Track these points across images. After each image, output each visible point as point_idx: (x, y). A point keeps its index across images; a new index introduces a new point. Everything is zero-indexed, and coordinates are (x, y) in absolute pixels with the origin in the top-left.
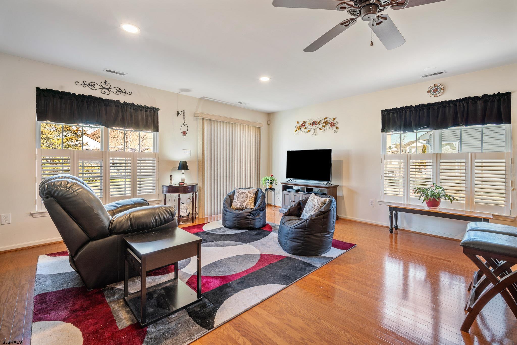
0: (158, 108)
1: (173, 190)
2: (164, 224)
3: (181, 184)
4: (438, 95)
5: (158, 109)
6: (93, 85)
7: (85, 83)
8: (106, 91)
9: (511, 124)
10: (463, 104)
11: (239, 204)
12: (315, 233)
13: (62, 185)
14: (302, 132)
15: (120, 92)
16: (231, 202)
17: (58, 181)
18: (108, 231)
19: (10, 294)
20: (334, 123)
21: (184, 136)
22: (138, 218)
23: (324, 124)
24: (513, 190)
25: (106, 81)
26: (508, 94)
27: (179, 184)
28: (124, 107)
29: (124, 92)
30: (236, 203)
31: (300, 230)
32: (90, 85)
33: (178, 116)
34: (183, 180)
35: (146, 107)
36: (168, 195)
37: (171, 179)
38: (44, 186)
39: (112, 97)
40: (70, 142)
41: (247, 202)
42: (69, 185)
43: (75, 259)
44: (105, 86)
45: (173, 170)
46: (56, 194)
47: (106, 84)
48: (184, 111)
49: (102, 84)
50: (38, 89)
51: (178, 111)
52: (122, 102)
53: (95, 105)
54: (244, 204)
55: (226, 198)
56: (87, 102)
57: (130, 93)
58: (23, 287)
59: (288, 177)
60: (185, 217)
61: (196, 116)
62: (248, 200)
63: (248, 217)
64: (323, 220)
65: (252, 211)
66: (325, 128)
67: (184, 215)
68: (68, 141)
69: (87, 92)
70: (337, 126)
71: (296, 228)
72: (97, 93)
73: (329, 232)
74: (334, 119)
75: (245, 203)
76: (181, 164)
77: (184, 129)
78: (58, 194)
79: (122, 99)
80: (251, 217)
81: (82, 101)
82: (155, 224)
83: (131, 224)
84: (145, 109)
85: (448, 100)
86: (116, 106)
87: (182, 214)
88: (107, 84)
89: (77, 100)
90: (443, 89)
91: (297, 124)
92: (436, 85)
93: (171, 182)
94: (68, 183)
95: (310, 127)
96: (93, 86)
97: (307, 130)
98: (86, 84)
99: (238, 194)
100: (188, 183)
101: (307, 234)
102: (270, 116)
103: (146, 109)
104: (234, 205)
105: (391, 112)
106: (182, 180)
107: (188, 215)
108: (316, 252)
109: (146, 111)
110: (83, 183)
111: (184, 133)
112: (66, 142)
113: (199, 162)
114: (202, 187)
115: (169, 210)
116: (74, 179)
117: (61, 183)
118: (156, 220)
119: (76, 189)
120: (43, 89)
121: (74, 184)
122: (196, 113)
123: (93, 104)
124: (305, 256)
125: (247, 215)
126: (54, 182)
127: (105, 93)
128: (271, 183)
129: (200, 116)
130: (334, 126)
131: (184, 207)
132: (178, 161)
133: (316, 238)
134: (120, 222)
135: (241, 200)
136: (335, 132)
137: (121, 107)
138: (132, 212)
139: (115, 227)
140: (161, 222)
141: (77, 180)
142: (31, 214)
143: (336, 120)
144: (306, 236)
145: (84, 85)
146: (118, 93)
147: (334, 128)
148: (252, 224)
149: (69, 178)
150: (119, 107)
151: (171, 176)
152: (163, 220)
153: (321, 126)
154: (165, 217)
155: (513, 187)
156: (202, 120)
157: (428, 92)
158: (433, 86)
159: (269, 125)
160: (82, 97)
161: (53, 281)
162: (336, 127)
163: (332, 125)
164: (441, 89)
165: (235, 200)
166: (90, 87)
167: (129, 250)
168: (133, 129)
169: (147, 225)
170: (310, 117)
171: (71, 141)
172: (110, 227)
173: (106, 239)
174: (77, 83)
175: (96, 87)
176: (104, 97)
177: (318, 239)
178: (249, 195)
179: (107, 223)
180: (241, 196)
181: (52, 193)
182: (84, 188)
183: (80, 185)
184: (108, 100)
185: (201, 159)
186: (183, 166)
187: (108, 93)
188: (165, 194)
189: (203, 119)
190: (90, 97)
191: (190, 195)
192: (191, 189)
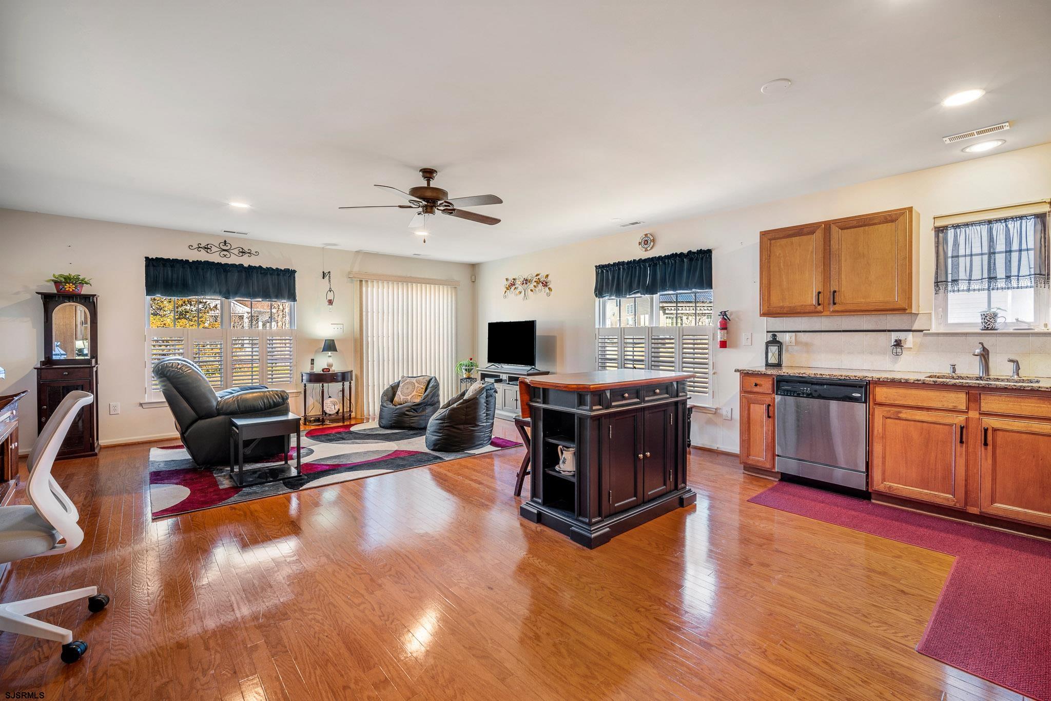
0: (294, 270)
1: (315, 378)
2: (274, 407)
3: (325, 370)
4: (649, 249)
5: (294, 272)
6: (209, 247)
7: (200, 246)
8: (225, 253)
9: (712, 290)
10: (671, 261)
11: (402, 397)
12: (456, 425)
13: (174, 366)
14: (512, 294)
15: (244, 252)
16: (394, 394)
17: (170, 363)
18: (215, 410)
19: (127, 472)
20: (546, 282)
21: (330, 306)
22: (246, 400)
23: (535, 284)
24: (714, 374)
25: (225, 241)
26: (709, 252)
27: (323, 370)
28: (249, 272)
29: (248, 253)
30: (400, 397)
31: (440, 421)
32: (205, 248)
33: (323, 278)
34: (331, 365)
35: (277, 269)
36: (309, 386)
37: (312, 364)
38: (159, 367)
39: (234, 259)
40: (189, 305)
41: (412, 395)
42: (179, 367)
43: (185, 436)
44: (225, 248)
45: (317, 352)
46: (168, 374)
47: (225, 245)
48: (329, 272)
49: (221, 245)
50: (147, 258)
51: (323, 272)
52: (246, 265)
53: (213, 273)
54: (409, 398)
55: (387, 390)
56: (203, 269)
57: (257, 253)
58: (138, 468)
59: (489, 361)
60: (333, 414)
61: (351, 277)
62: (415, 392)
63: (407, 413)
64: (465, 409)
65: (413, 406)
66: (537, 289)
67: (331, 413)
68: (186, 305)
69: (203, 256)
70: (550, 286)
71: (437, 420)
72: (215, 258)
73: (475, 424)
74: (547, 276)
75: (411, 396)
76: (326, 344)
77: (330, 296)
78: (170, 375)
79: (246, 261)
80: (411, 413)
81: (197, 268)
82: (263, 407)
83: (238, 406)
84: (276, 272)
85: (657, 256)
86: (238, 272)
87: (327, 410)
88: (227, 244)
89: (191, 268)
90: (653, 241)
91: (506, 282)
92: (646, 235)
93: (312, 368)
94: (178, 364)
95: (520, 288)
96: (210, 249)
97: (517, 291)
98: (201, 248)
99: (403, 384)
100: (337, 368)
101: (446, 426)
102: (474, 269)
103: (278, 273)
104: (396, 399)
105: (605, 270)
106: (329, 365)
107: (337, 413)
108: (457, 447)
109: (278, 275)
110: (193, 365)
111: (330, 302)
112: (182, 305)
113: (355, 340)
114: (359, 375)
115: (280, 395)
116: (184, 361)
117: (173, 364)
118: (264, 402)
119: (186, 370)
120: (152, 258)
121: (184, 365)
122: (350, 273)
123: (209, 272)
124: (445, 451)
125: (406, 411)
126: (167, 364)
127: (225, 256)
128: (469, 371)
129: (355, 278)
130: (546, 286)
131: (331, 401)
132: (323, 340)
133: (458, 431)
134: (227, 403)
135: (406, 391)
136: (548, 295)
137: (245, 272)
138: (240, 395)
139: (222, 408)
140: (270, 405)
141: (187, 362)
142: (141, 405)
143: (549, 278)
144: (446, 428)
145: (199, 249)
146: (241, 254)
147: (547, 289)
148: (412, 423)
149: (179, 360)
150: (242, 272)
151: (312, 360)
152: (272, 404)
153: (531, 286)
154: (275, 400)
155: (714, 371)
156: (359, 282)
157: (640, 244)
158: (644, 236)
159: (473, 282)
160: (197, 263)
161: (165, 465)
162: (549, 288)
163: (545, 284)
164: (651, 241)
165: (399, 393)
166: (206, 250)
167: (234, 428)
168: (261, 300)
169: (254, 407)
170: (520, 273)
171: (191, 305)
172: (218, 407)
173: (214, 419)
174: (190, 247)
175: (214, 249)
176: (224, 261)
177: (460, 432)
178: (417, 385)
179: (215, 404)
180: (406, 387)
181: (165, 373)
182: (193, 370)
183: (189, 367)
184: (228, 264)
185: (358, 336)
186: (330, 346)
187: (228, 256)
188: (305, 384)
189: (361, 281)
190: (207, 263)
191: (339, 386)
192: (344, 377)
